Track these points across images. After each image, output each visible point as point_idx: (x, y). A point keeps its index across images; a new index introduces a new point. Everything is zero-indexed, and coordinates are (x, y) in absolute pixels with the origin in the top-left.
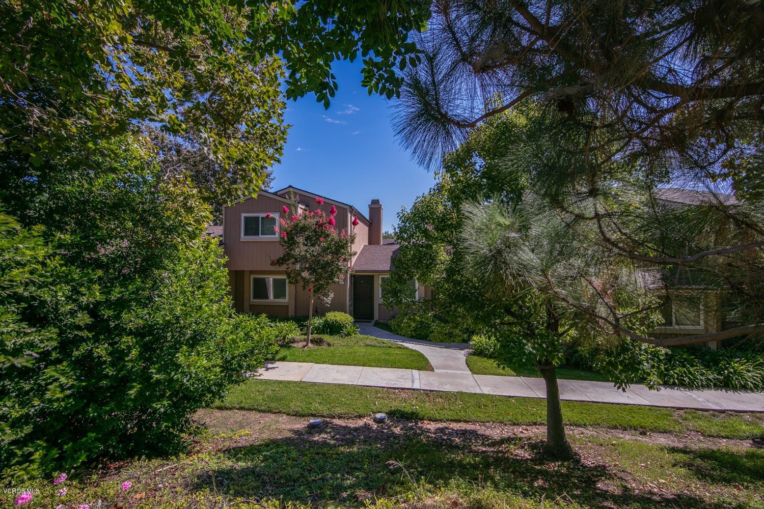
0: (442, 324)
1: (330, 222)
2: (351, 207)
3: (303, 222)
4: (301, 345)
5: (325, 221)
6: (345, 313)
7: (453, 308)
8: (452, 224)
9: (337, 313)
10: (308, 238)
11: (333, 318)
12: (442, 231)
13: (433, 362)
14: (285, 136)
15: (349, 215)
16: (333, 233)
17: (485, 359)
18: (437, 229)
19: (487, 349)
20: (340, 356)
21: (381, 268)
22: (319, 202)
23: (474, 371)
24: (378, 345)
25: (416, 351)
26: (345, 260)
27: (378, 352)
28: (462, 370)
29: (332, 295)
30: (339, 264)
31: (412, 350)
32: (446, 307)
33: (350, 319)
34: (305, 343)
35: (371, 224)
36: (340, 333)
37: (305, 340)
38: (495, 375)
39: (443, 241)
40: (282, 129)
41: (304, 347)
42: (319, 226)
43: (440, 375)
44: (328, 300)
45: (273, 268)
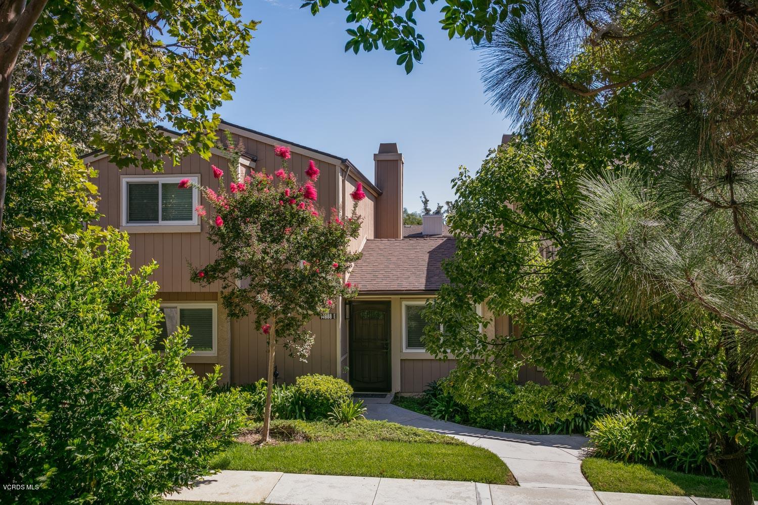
0: (537, 387)
1: (308, 194)
2: (344, 161)
3: (256, 194)
4: (251, 439)
5: (297, 193)
6: (335, 377)
7: (558, 353)
8: (553, 200)
9: (318, 378)
10: (266, 227)
11: (311, 386)
12: (535, 211)
13: (516, 468)
14: (247, 43)
15: (341, 178)
16: (315, 217)
17: (621, 464)
18: (527, 209)
19: (623, 445)
20: (332, 460)
21: (405, 285)
22: (283, 154)
23: (597, 485)
24: (406, 438)
25: (481, 449)
26: (338, 269)
27: (406, 451)
28: (574, 483)
29: (312, 341)
30: (329, 277)
31: (473, 448)
32: (547, 350)
33: (347, 388)
34: (258, 437)
35: (380, 194)
36: (326, 417)
37: (257, 431)
38: (640, 492)
39: (537, 230)
40: (241, 27)
41: (258, 443)
42: (285, 201)
43: (530, 492)
44: (305, 349)
45: (196, 287)
